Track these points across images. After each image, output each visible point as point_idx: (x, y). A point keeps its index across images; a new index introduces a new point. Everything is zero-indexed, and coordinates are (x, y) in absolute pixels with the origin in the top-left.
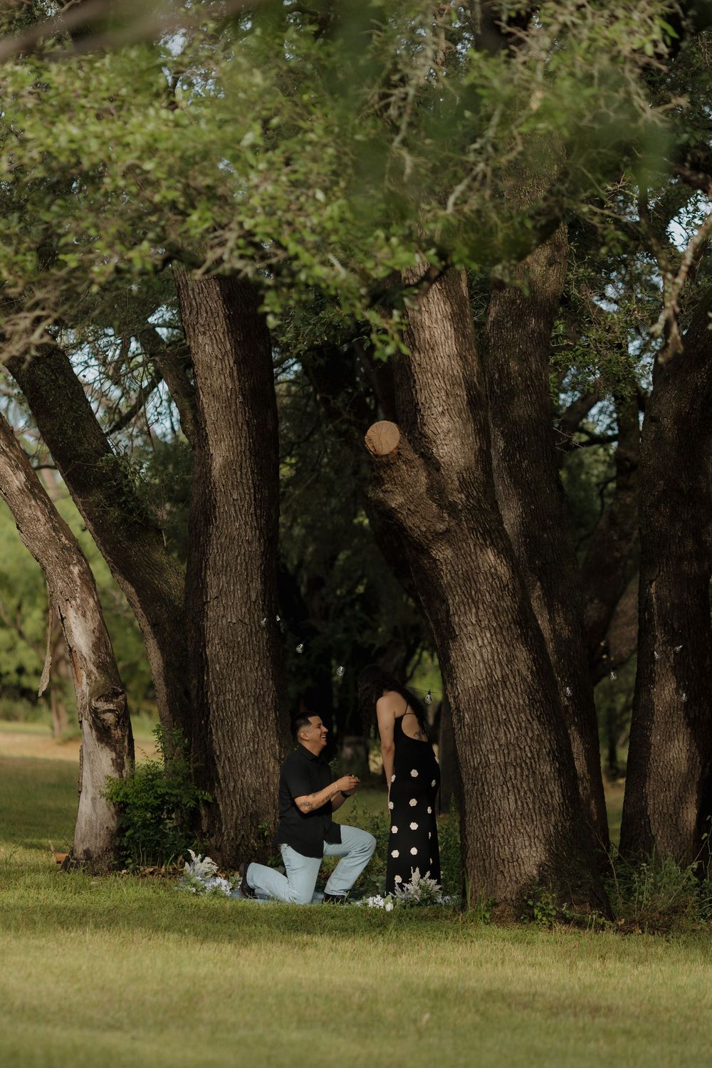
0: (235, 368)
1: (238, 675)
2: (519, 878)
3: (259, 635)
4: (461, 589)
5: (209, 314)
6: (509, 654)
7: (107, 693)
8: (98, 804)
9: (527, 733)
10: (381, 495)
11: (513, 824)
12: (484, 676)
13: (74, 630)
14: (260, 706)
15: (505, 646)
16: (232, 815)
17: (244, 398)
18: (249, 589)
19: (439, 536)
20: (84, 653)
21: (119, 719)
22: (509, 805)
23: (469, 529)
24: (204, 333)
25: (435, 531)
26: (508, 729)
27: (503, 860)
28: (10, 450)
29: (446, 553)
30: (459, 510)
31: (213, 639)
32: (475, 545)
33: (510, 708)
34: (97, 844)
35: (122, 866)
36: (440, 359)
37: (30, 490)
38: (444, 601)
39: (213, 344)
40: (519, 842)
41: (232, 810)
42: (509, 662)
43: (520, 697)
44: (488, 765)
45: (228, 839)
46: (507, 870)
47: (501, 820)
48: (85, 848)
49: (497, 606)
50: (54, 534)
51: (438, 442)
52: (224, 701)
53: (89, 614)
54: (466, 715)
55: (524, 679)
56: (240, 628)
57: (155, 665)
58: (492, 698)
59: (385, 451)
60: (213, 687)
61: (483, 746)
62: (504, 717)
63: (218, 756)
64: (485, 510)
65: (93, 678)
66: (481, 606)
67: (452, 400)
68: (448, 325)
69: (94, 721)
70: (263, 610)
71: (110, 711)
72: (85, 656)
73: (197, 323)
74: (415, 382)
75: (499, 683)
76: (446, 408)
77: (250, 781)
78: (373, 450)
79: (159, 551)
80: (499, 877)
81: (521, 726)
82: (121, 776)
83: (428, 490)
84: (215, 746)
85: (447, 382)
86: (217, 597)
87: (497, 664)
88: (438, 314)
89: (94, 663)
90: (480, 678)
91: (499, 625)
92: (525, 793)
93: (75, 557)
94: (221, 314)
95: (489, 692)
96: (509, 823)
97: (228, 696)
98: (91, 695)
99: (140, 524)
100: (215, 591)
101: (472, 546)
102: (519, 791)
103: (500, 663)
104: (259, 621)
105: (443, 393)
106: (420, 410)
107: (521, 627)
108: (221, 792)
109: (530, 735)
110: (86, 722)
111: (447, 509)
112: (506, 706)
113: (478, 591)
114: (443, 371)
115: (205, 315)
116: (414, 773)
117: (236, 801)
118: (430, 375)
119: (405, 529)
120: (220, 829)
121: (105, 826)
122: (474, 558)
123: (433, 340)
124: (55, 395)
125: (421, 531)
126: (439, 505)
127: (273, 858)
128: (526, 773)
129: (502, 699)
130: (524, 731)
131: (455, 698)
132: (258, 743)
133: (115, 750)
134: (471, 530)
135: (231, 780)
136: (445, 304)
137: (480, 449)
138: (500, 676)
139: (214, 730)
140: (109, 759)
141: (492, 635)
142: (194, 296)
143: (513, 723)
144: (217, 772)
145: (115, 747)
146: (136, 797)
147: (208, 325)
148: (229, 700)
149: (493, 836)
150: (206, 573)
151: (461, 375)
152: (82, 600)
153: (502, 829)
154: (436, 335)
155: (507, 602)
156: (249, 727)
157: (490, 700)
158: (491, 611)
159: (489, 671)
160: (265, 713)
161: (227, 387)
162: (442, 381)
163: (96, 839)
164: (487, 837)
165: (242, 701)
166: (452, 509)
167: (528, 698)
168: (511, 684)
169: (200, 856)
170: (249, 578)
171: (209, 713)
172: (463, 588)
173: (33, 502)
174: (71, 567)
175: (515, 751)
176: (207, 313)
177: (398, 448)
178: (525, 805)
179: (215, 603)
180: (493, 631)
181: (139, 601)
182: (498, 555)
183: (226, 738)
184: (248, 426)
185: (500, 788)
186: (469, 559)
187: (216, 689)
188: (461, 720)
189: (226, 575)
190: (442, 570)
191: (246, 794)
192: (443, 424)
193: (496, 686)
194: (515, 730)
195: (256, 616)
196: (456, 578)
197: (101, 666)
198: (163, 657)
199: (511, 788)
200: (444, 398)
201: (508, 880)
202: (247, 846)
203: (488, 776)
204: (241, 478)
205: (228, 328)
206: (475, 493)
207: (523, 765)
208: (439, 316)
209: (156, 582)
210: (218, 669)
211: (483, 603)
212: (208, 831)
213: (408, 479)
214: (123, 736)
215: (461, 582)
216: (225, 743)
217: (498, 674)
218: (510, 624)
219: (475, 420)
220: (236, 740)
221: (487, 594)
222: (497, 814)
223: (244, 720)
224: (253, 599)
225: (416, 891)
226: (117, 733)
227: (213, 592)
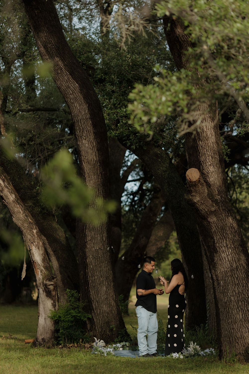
0: (97, 152)
1: (99, 269)
2: (245, 345)
3: (107, 254)
4: (220, 233)
5: (88, 132)
6: (238, 258)
7: (49, 278)
8: (47, 321)
9: (246, 288)
10: (191, 197)
11: (241, 324)
12: (229, 267)
13: (35, 254)
14: (108, 281)
15: (237, 255)
16: (100, 323)
17: (100, 164)
18: (103, 236)
19: (212, 212)
20: (39, 263)
21: (55, 287)
22: (240, 316)
23: (223, 209)
24: (85, 139)
25: (211, 211)
26: (239, 287)
27: (238, 338)
28: (9, 186)
29: (214, 219)
30: (219, 202)
31: (89, 256)
32: (225, 216)
33: (240, 279)
34: (47, 336)
35: (58, 344)
36: (209, 144)
37: (17, 201)
38: (213, 238)
39: (89, 143)
40: (244, 330)
41: (100, 321)
42: (238, 261)
43: (243, 274)
44: (231, 301)
45: (99, 332)
46: (239, 342)
47: (236, 322)
48: (42, 338)
49: (233, 239)
50: (26, 218)
51: (209, 176)
52: (95, 279)
53: (40, 248)
54: (221, 282)
55: (244, 267)
56: (100, 251)
57: (55, 266)
58: (232, 275)
59: (194, 180)
60: (90, 274)
61: (229, 294)
62: (237, 282)
63: (93, 300)
64: (227, 202)
65: (43, 272)
66: (228, 240)
67: (214, 160)
68: (212, 131)
69: (45, 289)
70: (108, 244)
71: (52, 285)
72: (40, 264)
73: (83, 135)
74: (199, 153)
75: (235, 269)
76: (212, 163)
77: (105, 309)
78: (189, 180)
79: (54, 223)
80: (237, 344)
81: (244, 286)
82: (55, 310)
83: (208, 195)
84: (91, 296)
85: (212, 153)
86: (91, 240)
87: (234, 262)
88: (209, 126)
89: (43, 267)
90: (228, 268)
91: (234, 247)
92: (246, 311)
93: (34, 226)
94: (92, 132)
95: (231, 273)
96: (239, 323)
97: (96, 277)
98: (43, 279)
99: (47, 213)
100: (90, 237)
101: (224, 216)
102: (243, 311)
103: (235, 261)
104: (107, 249)
105: (211, 157)
106: (202, 164)
107: (242, 247)
108: (95, 314)
109: (247, 289)
110: (41, 289)
111: (215, 202)
112: (238, 278)
113: (226, 234)
114: (211, 148)
115: (86, 132)
116: (177, 306)
117: (101, 317)
118: (205, 150)
119: (199, 210)
120: (95, 328)
121: (50, 329)
122: (224, 221)
123: (207, 137)
124: (10, 166)
125: (205, 211)
126: (212, 201)
127: (117, 339)
128: (246, 304)
129: (236, 275)
130: (245, 287)
131: (216, 275)
132: (108, 295)
133: (53, 300)
134: (223, 210)
135: (98, 309)
136: (211, 122)
137: (224, 178)
138: (235, 266)
139: (91, 291)
140: (51, 303)
141: (232, 251)
142: (81, 125)
143: (241, 284)
144: (93, 307)
145: (53, 298)
146: (64, 317)
147: (87, 136)
148: (96, 279)
149: (233, 329)
150: (86, 231)
151: (217, 150)
152: (38, 243)
153: (237, 326)
154: (208, 134)
155: (237, 238)
156: (104, 289)
157: (231, 276)
158: (231, 241)
159: (231, 265)
160: (110, 283)
161: (94, 160)
162: (210, 153)
163: (47, 334)
164: (230, 329)
165: (101, 279)
166: (216, 202)
167: (246, 275)
168: (239, 269)
169: (99, 340)
170: (102, 232)
171: (89, 284)
172: (221, 233)
173: (18, 206)
174: (33, 230)
175: (242, 295)
176: (86, 131)
177: (199, 178)
178: (246, 316)
179: (90, 242)
180: (232, 249)
181: (48, 243)
182: (233, 220)
183: (96, 294)
184: (101, 175)
185: (236, 310)
186: (223, 221)
187: (91, 275)
188: (219, 284)
189: (94, 231)
190: (212, 226)
191: (104, 314)
192: (211, 169)
193: (234, 270)
194: (241, 287)
195: (105, 246)
196: (218, 229)
197: (46, 268)
198: (59, 263)
199: (240, 310)
200: (211, 159)
201: (240, 345)
202: (106, 334)
203: (231, 305)
204: (99, 194)
205: (94, 137)
206: (223, 196)
207: (245, 301)
208: (209, 127)
209: (55, 235)
210: (92, 267)
211: (228, 238)
212: (90, 329)
213: (201, 191)
214: (56, 294)
215: (220, 230)
216: (95, 295)
217: (234, 266)
218: (238, 246)
219: (222, 167)
220: (99, 294)
221: (230, 235)
222: (235, 320)
223: (102, 286)
224: (104, 240)
225: (192, 350)
226: (54, 293)
227: (89, 238)
